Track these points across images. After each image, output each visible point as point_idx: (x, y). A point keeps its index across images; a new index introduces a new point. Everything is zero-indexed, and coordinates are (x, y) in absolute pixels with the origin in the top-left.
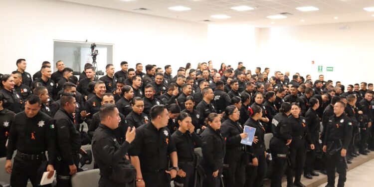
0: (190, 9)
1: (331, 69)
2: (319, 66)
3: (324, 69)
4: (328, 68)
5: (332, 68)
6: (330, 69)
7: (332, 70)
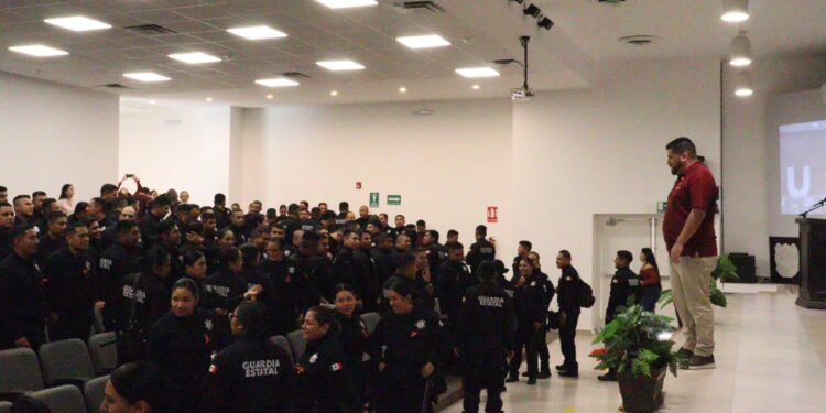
0: (65, 53)
1: (397, 199)
2: (371, 194)
3: (383, 200)
4: (389, 196)
5: (399, 197)
6: (394, 200)
7: (399, 202)
